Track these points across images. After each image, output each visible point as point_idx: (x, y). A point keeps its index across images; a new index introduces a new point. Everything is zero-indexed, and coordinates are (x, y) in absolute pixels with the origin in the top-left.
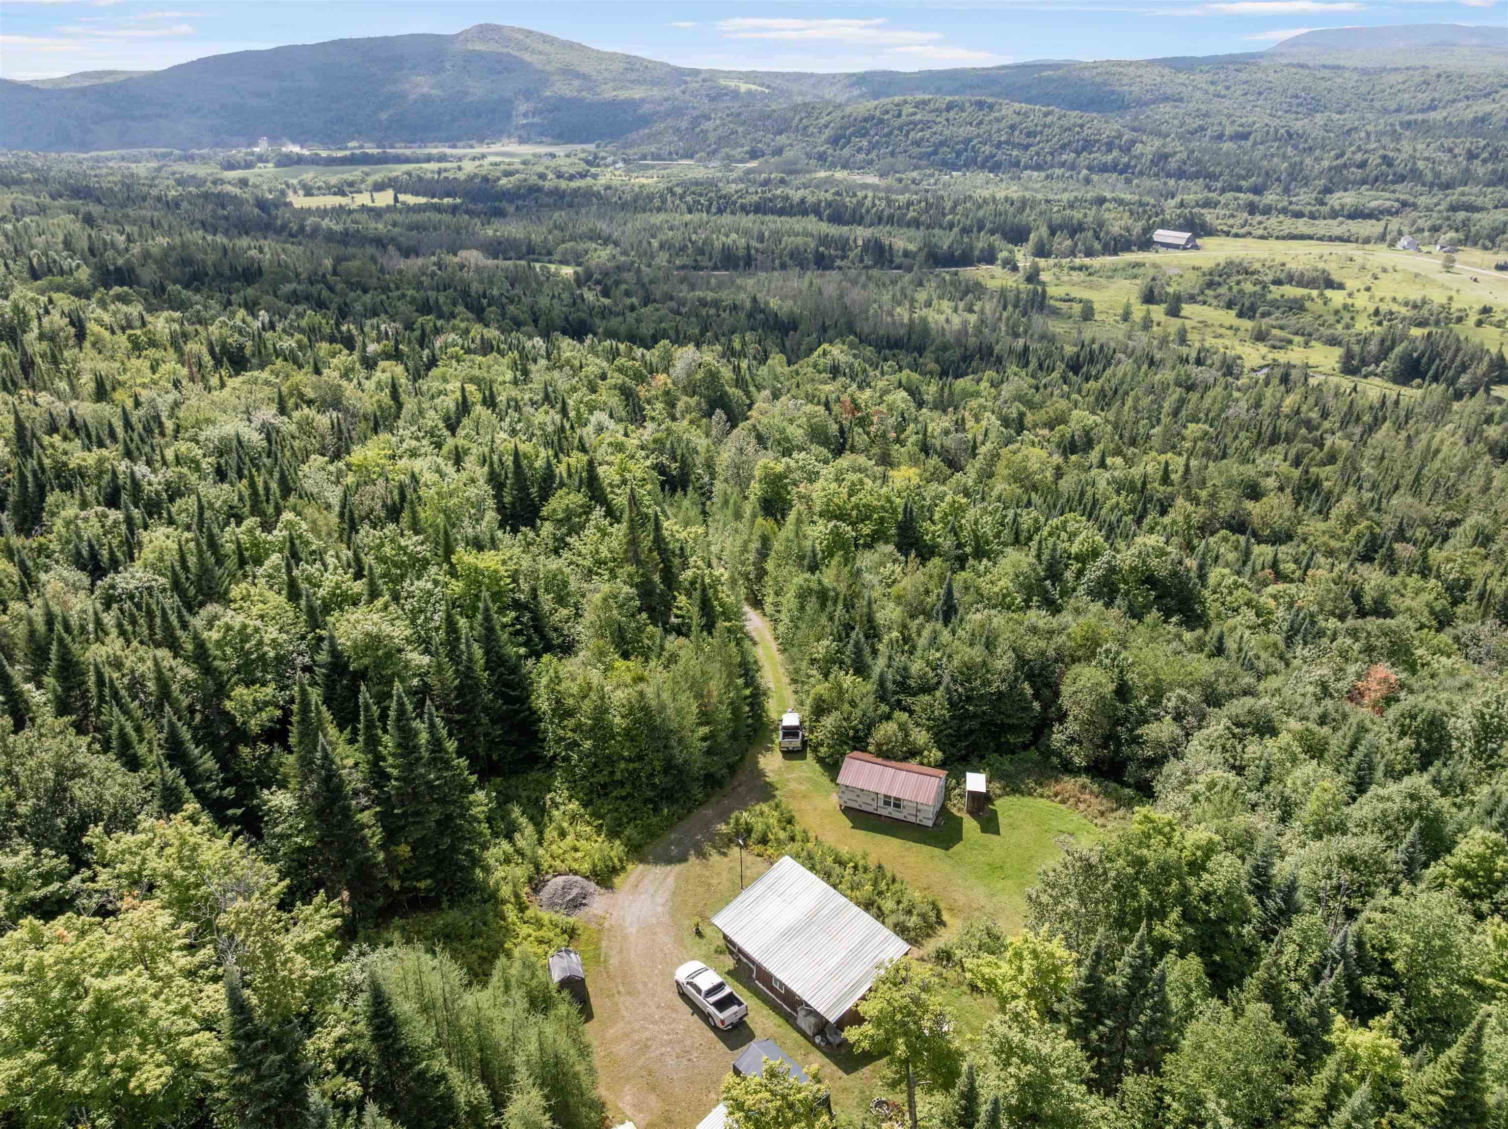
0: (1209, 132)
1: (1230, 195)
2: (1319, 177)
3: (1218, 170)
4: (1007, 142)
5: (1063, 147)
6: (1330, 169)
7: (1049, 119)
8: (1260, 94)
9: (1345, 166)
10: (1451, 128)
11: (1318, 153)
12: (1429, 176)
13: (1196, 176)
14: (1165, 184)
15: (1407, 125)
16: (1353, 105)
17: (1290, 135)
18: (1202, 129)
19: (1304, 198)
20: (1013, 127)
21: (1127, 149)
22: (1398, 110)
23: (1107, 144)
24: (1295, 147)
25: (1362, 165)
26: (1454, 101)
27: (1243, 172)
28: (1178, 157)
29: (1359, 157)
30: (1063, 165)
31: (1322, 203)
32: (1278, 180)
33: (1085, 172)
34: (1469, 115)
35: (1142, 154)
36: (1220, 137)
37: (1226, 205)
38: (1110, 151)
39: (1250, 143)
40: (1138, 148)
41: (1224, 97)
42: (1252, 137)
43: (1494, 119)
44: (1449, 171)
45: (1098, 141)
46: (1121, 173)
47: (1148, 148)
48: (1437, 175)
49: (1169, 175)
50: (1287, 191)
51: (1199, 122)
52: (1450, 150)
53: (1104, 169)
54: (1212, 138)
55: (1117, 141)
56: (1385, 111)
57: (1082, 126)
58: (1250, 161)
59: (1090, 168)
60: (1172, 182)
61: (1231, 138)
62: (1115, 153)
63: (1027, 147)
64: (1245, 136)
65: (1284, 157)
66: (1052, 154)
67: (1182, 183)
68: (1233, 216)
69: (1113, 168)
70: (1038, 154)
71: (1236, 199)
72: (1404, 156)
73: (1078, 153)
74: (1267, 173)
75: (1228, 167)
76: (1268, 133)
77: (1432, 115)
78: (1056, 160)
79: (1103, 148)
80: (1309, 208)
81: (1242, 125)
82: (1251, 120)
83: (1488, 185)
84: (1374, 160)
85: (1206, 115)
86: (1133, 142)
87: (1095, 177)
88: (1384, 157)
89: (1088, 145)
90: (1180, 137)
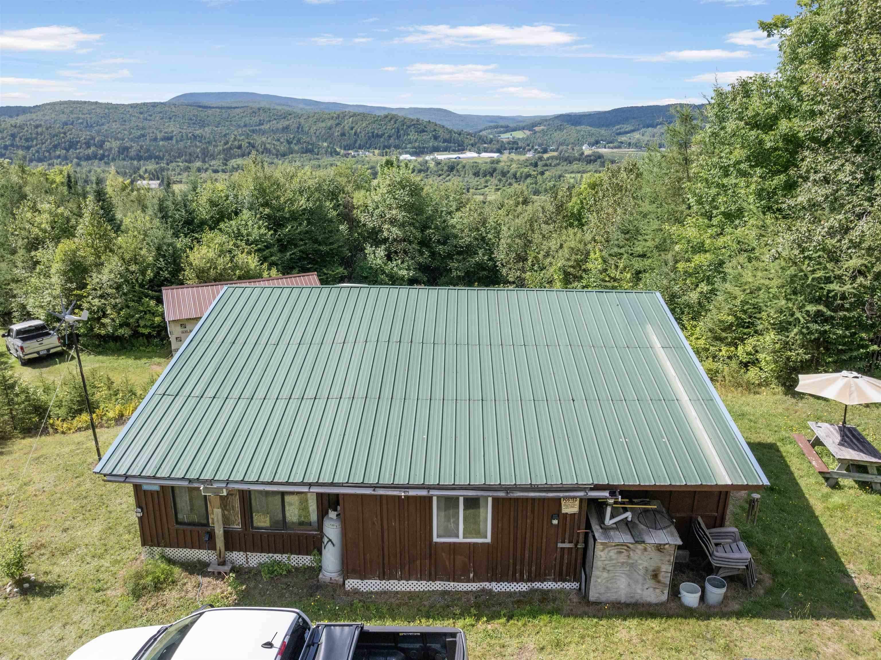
0: (148, 137)
1: (174, 164)
2: (219, 153)
3: (161, 154)
4: (12, 145)
5: (55, 147)
6: (224, 150)
7: (39, 130)
8: (170, 118)
9: (231, 148)
10: (275, 132)
11: (214, 143)
12: (274, 151)
13: (149, 158)
14: (132, 164)
15: (253, 131)
16: (222, 124)
17: (195, 137)
18: (143, 136)
19: (216, 163)
20: (13, 136)
21: (101, 145)
22: (245, 126)
23: (85, 143)
24: (200, 142)
25: (240, 147)
26: (270, 121)
27: (177, 155)
28: (134, 148)
29: (236, 143)
30: (59, 157)
31: (226, 165)
32: (197, 157)
33: (75, 160)
34: (280, 126)
35: (111, 149)
36: (155, 139)
37: (174, 170)
38: (89, 147)
39: (174, 141)
40: (107, 145)
41: (150, 120)
42: (174, 138)
43: (292, 128)
44: (282, 148)
45: (78, 142)
46: (101, 159)
47: (114, 145)
48: (278, 151)
49: (132, 159)
50: (204, 161)
51: (139, 133)
52: (279, 140)
53: (88, 158)
54: (151, 140)
55: (92, 142)
56: (239, 126)
57: (65, 133)
58: (178, 149)
59: (77, 158)
60: (135, 162)
61: (162, 140)
62: (93, 148)
63: (28, 148)
64: (171, 138)
65: (197, 147)
66: (48, 151)
67: (142, 162)
68: (179, 174)
69: (94, 157)
70: (37, 152)
71: (178, 166)
72: (259, 142)
73: (68, 150)
74: (190, 154)
75: (166, 151)
76: (182, 136)
77: (262, 127)
78: (53, 154)
79: (84, 146)
80: (221, 168)
81: (166, 133)
82: (170, 130)
83: (303, 153)
84: (245, 144)
85: (143, 128)
86: (103, 142)
87: (83, 163)
88: (249, 143)
89: (72, 145)
90: (132, 140)
